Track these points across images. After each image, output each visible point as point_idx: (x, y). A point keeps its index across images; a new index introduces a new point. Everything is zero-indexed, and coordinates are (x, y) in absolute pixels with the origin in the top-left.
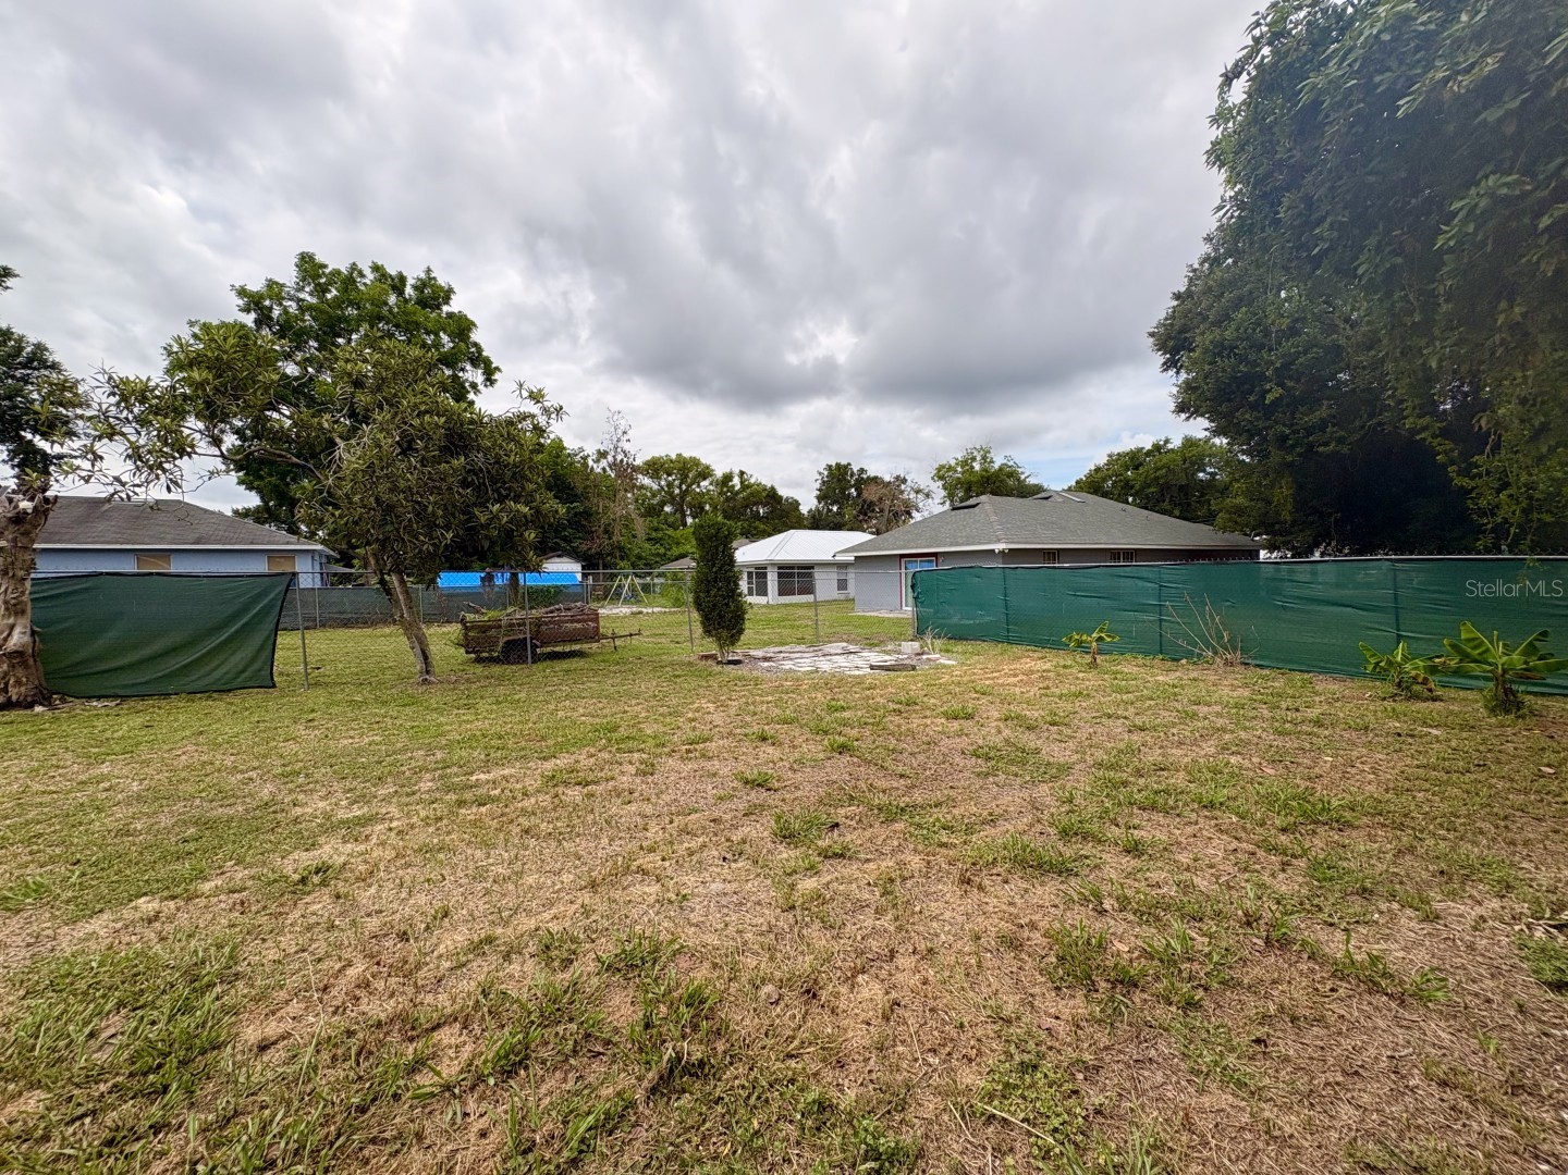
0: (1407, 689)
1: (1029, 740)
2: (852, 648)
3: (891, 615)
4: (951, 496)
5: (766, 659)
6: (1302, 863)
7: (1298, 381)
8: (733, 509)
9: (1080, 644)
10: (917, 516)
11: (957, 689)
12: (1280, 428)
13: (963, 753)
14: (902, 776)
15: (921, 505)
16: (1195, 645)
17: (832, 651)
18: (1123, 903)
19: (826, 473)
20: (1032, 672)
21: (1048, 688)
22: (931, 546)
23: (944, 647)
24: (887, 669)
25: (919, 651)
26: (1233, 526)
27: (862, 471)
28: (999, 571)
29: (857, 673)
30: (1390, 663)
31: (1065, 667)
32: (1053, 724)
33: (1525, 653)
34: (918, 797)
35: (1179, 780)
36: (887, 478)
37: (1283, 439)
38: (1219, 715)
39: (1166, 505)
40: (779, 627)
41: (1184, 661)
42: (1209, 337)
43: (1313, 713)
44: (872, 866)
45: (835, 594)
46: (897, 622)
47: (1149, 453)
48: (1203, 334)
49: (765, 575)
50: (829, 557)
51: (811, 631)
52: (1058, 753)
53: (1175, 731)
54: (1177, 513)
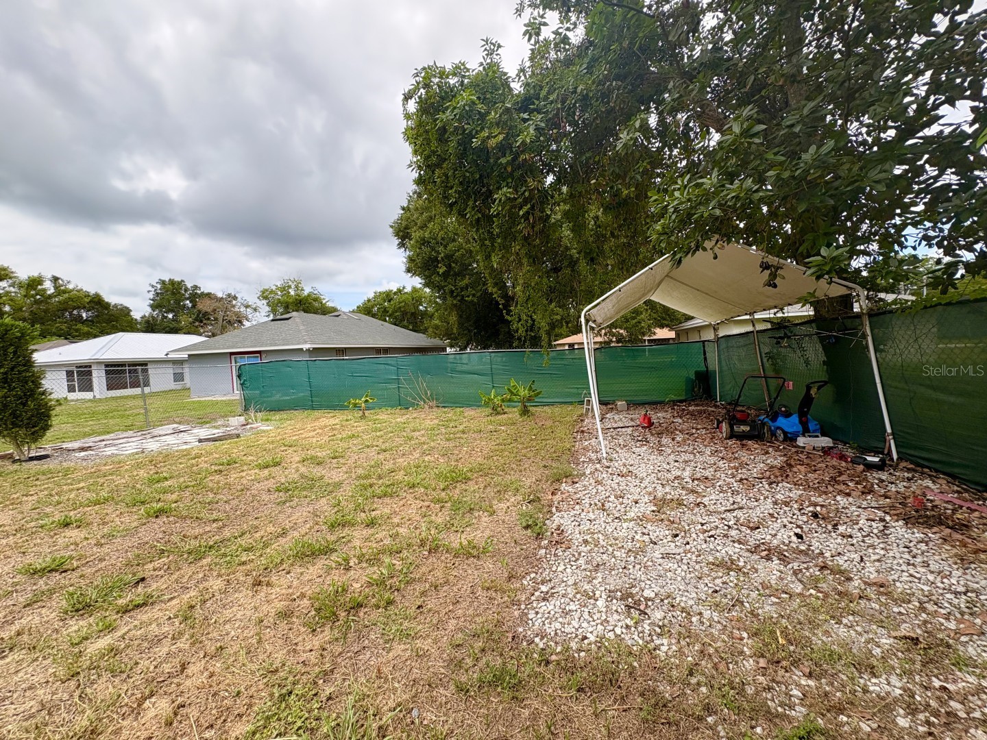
0: (496, 411)
1: (317, 471)
2: (182, 427)
3: (224, 399)
4: (274, 311)
5: (82, 449)
6: (449, 505)
7: (456, 264)
8: (46, 311)
9: (355, 405)
10: (247, 324)
11: (271, 446)
12: (450, 286)
13: (269, 491)
14: (214, 521)
15: (250, 316)
16: (415, 399)
17: (161, 433)
18: (361, 558)
19: (159, 286)
20: (326, 427)
21: (334, 435)
22: (255, 346)
23: (265, 418)
24: (215, 440)
25: (244, 422)
26: (435, 336)
27: (196, 287)
28: (304, 363)
29: (185, 447)
30: (489, 399)
31: (347, 420)
32: (335, 458)
33: (529, 390)
34: (227, 533)
35: (400, 476)
36: (220, 295)
37: (452, 292)
38: (423, 436)
39: (405, 323)
40: (106, 418)
41: (411, 409)
42: (418, 234)
43: (461, 428)
44: (174, 602)
45: (172, 385)
46: (229, 403)
47: (395, 293)
48: (415, 232)
49: (90, 373)
50: (161, 355)
51: (141, 418)
52: (335, 476)
53: (401, 449)
54: (411, 327)
